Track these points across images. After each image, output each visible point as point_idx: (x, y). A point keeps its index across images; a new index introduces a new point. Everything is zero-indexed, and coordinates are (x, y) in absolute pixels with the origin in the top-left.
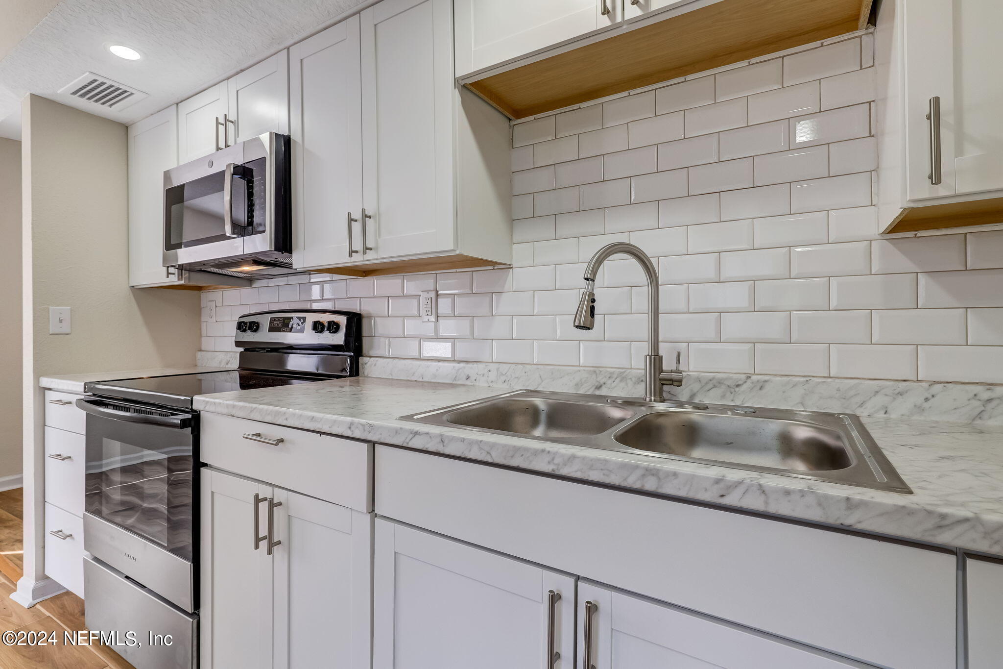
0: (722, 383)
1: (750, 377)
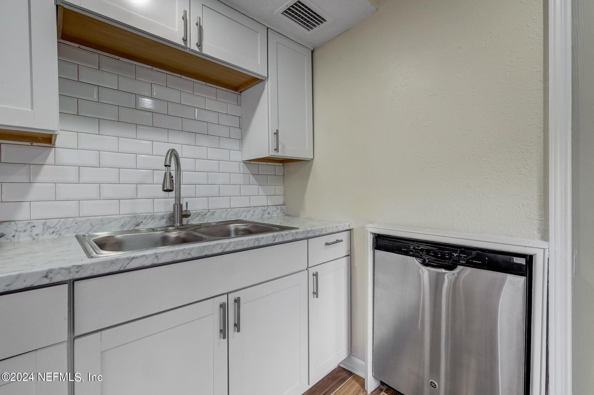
0: (200, 215)
1: (209, 211)
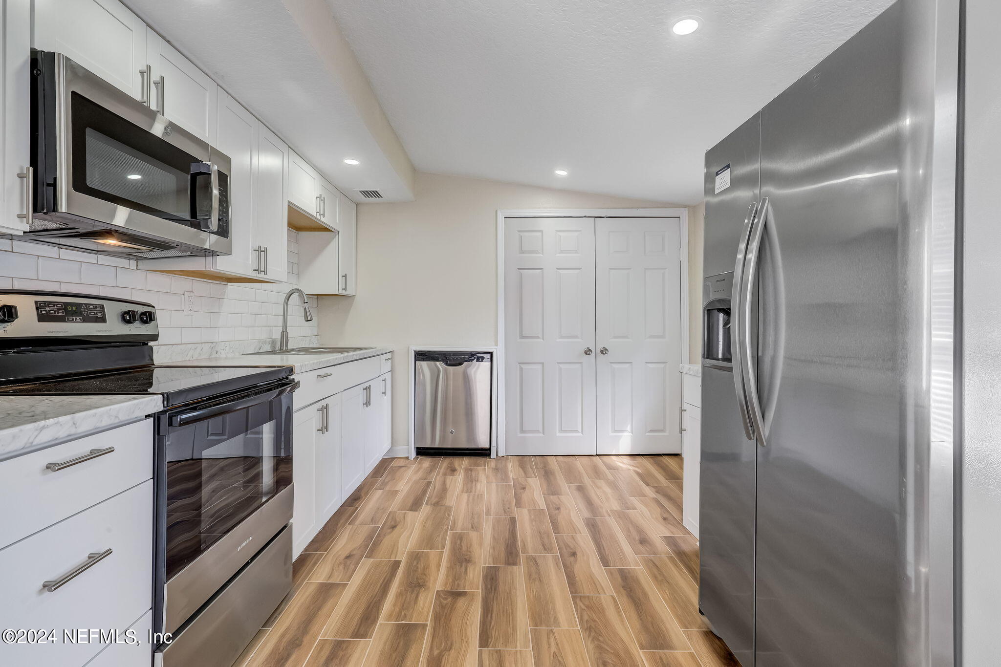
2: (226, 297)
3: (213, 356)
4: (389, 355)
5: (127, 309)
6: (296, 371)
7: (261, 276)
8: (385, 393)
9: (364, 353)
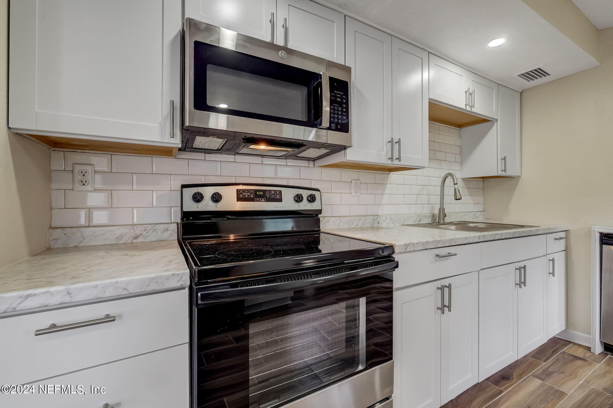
2: (389, 182)
3: (375, 226)
4: (563, 235)
5: (297, 193)
6: (396, 251)
7: (396, 163)
8: (553, 274)
9: (530, 231)
